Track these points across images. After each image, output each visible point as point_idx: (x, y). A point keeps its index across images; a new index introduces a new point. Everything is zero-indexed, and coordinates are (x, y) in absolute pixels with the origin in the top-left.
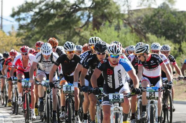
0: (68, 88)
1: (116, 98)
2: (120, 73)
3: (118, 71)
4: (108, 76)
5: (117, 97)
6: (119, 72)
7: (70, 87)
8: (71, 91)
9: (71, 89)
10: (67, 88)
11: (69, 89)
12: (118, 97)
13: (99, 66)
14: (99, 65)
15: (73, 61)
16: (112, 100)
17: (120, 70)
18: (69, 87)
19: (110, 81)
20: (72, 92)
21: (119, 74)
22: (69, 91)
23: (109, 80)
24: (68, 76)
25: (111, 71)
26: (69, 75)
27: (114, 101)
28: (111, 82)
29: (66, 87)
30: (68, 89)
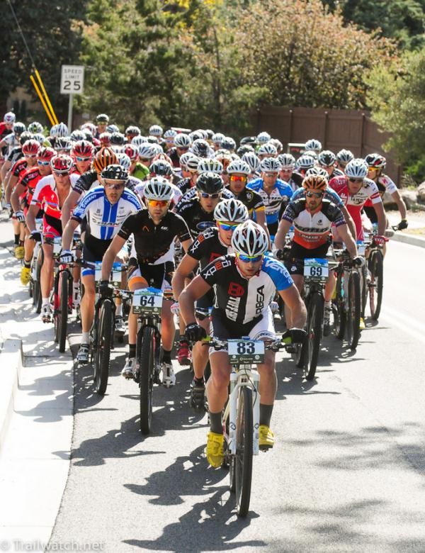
0: (147, 300)
1: (246, 353)
2: (262, 294)
3: (258, 290)
4: (231, 298)
5: (248, 350)
6: (260, 291)
7: (153, 298)
8: (152, 308)
9: (153, 303)
10: (144, 299)
11: (149, 302)
12: (251, 351)
13: (207, 275)
14: (209, 273)
15: (165, 228)
16: (234, 357)
17: (263, 287)
18: (149, 297)
19: (232, 309)
20: (156, 310)
21: (260, 295)
22: (148, 308)
23: (230, 306)
24: (150, 264)
25: (240, 288)
26: (153, 263)
27: (241, 359)
28: (237, 310)
29: (142, 298)
30: (145, 301)
